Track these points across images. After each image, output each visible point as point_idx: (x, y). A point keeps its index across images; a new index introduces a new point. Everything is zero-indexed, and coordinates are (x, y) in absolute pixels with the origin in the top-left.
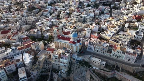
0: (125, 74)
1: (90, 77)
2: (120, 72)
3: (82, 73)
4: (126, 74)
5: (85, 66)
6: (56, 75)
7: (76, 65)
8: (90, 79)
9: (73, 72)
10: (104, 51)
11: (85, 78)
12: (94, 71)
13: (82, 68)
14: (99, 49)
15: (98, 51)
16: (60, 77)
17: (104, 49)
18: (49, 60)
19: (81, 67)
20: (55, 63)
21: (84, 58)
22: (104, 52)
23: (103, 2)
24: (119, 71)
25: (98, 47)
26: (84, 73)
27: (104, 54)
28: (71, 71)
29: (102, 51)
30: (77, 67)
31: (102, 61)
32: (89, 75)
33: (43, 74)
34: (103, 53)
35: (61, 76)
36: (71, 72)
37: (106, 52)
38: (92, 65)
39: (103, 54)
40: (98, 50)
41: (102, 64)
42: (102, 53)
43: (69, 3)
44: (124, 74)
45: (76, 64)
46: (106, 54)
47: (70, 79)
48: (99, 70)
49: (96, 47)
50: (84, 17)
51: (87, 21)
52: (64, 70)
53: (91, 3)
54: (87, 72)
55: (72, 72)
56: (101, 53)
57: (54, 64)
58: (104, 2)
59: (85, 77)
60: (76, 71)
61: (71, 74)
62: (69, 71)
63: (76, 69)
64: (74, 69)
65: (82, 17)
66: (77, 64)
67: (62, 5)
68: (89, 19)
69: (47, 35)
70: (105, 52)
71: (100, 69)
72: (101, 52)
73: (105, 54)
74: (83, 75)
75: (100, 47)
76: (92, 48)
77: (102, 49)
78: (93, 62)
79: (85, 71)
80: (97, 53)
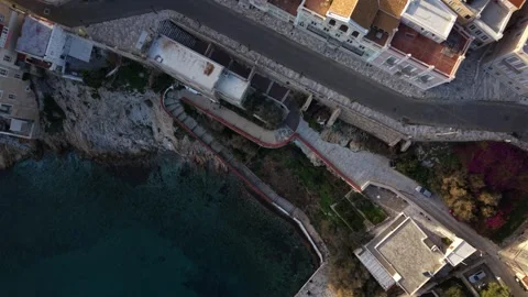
0: (348, 146)
1: (172, 129)
2: (325, 133)
3: (128, 112)
4: (352, 145)
8: (173, 138)
11: (152, 133)
24: (319, 129)
26: (137, 114)
31: (223, 72)
32: (170, 124)
36: (63, 117)
44: (345, 143)
45: (69, 83)
46: (264, 9)
54: (155, 106)
55: (70, 116)
59: (149, 128)
61: (67, 123)
64: (74, 105)
79: (144, 106)
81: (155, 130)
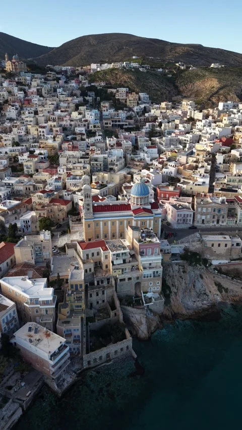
1: (216, 288)
3: (194, 286)
5: (196, 265)
6: (139, 311)
7: (176, 268)
8: (218, 293)
9: (176, 291)
10: (218, 217)
11: (207, 296)
12: (219, 270)
13: (193, 271)
14: (206, 214)
15: (203, 220)
16: (151, 316)
17: (219, 211)
18: (100, 276)
19: (189, 269)
20: (126, 276)
21: (187, 245)
22: (221, 219)
23: (118, 123)
25: (204, 210)
26: (198, 285)
27: (220, 223)
28: (169, 288)
29: (214, 217)
30: (179, 271)
31: (230, 237)
32: (214, 286)
33: (97, 324)
34: (218, 222)
35: (151, 310)
36: (171, 292)
37: (226, 216)
38: (208, 256)
39: (217, 225)
40: (204, 217)
41: (235, 245)
42: (215, 223)
43: (28, 132)
45: (174, 265)
46: (225, 223)
47: (176, 311)
48: (230, 263)
49: (200, 210)
50: (102, 160)
51: (116, 168)
52: (153, 290)
53: (95, 127)
54: (204, 277)
55: (174, 290)
56: (211, 224)
57: (124, 280)
58: (121, 123)
59: (205, 294)
60: (181, 284)
61: (173, 296)
62: (166, 290)
63: (181, 279)
64: (176, 280)
65: (96, 160)
66: (176, 264)
67: (11, 138)
68: (118, 163)
69: (26, 222)
70: (223, 217)
71: (231, 260)
72: (213, 222)
73: (223, 222)
74: (198, 291)
75: (210, 209)
76: (189, 218)
77: (214, 211)
78: (213, 245)
79: (200, 279)
80: (203, 225)
81: (207, 291)
